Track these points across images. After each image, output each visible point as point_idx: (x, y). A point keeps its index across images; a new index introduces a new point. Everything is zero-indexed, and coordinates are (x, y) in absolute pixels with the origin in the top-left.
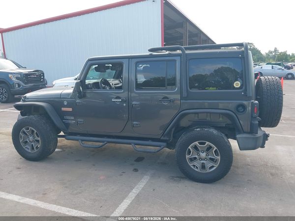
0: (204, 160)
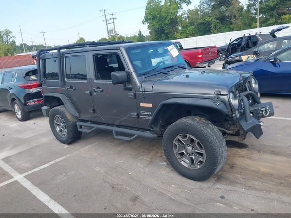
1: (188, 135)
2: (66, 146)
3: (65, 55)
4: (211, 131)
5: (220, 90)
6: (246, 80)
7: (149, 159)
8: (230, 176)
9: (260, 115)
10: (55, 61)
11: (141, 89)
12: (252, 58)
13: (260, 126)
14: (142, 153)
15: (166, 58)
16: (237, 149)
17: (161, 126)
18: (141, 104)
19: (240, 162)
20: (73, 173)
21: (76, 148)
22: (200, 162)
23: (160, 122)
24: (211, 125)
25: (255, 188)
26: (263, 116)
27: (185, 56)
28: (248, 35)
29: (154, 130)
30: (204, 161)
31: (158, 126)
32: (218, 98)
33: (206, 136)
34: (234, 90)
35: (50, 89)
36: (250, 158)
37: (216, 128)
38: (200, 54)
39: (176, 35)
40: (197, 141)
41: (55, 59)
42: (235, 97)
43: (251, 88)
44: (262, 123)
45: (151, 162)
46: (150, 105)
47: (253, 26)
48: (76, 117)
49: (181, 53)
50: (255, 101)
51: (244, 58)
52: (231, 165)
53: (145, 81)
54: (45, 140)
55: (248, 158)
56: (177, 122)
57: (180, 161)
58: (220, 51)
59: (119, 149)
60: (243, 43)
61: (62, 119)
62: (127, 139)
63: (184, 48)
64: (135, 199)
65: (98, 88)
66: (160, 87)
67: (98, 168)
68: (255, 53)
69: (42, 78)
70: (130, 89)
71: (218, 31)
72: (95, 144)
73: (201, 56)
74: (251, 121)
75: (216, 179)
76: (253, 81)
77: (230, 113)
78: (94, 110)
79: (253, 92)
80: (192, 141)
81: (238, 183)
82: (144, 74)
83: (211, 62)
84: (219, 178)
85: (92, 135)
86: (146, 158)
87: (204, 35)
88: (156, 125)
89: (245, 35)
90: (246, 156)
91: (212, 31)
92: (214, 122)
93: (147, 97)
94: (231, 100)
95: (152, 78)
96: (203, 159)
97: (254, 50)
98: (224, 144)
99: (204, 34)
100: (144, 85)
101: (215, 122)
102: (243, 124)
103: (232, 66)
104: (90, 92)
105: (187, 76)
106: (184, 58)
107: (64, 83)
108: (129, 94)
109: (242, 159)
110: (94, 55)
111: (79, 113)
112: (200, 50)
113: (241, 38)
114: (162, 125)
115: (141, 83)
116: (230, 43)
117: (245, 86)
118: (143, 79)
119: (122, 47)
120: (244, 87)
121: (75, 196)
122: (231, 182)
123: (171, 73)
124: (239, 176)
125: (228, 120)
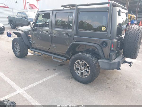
0: (83, 70)
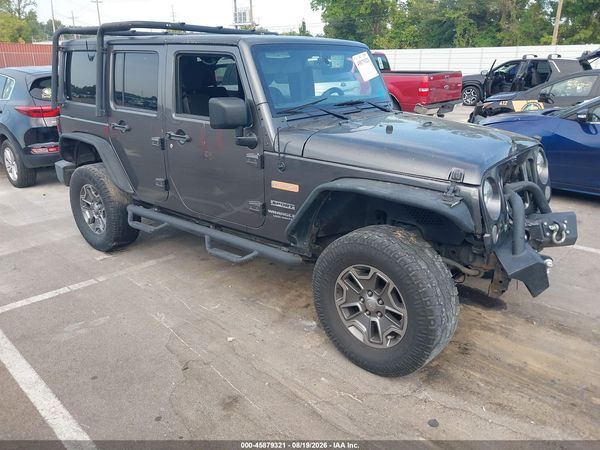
1: (373, 270)
2: (101, 256)
3: (116, 48)
4: (429, 267)
5: (462, 171)
6: (524, 154)
7: (279, 309)
8: (458, 373)
9: (544, 239)
10: (91, 59)
11: (276, 147)
12: (535, 107)
13: (545, 267)
14: (266, 293)
15: (350, 84)
16: (479, 310)
17: (314, 237)
18: (273, 182)
19: (484, 341)
20: (102, 320)
21: (123, 264)
22: (393, 334)
23: (314, 229)
24: (429, 253)
25: (511, 410)
26: (551, 244)
27: (392, 87)
28: (533, 58)
29: (298, 245)
30: (402, 333)
31: (308, 239)
32: (454, 192)
33: (414, 279)
34: (493, 175)
35: (77, 122)
36: (506, 334)
37: (439, 261)
38: (424, 85)
39: (379, 40)
40: (392, 285)
41: (92, 54)
42: (495, 193)
43: (533, 176)
44: (549, 262)
45: (283, 317)
46: (294, 188)
47: (543, 40)
48: (128, 194)
49: (386, 79)
50: (537, 206)
51: (518, 105)
52: (463, 346)
53: (289, 130)
54: (57, 236)
55: (502, 334)
56: (350, 235)
57: (346, 324)
58: (468, 84)
59: (218, 276)
60: (519, 74)
61: (96, 194)
62: (235, 260)
63: (392, 70)
64: (231, 402)
65: (180, 132)
66: (322, 148)
67: (161, 318)
68: (544, 99)
69: (61, 96)
70: (252, 145)
71: (468, 42)
72: (165, 259)
73: (426, 90)
74: (526, 254)
75: (423, 375)
76: (540, 158)
77: (479, 230)
78: (166, 182)
79: (536, 185)
80: (381, 283)
81: (472, 392)
82: (288, 112)
83: (446, 105)
84: (433, 376)
85: (163, 236)
86: (274, 305)
87: (438, 47)
88: (302, 236)
89: (525, 57)
90: (498, 328)
91: (455, 41)
92: (439, 246)
93: (289, 168)
94: (485, 198)
95: (308, 124)
96: (402, 329)
97: (543, 91)
98: (453, 299)
99: (438, 45)
100: (284, 139)
101: (440, 244)
102: (505, 257)
103: (489, 119)
104: (162, 141)
105: (389, 129)
106: (390, 91)
107: (108, 113)
108: (249, 155)
109: (489, 335)
110: (178, 54)
111: (135, 184)
112: (426, 78)
113: (517, 63)
114: (317, 238)
115: (278, 132)
116: (492, 71)
117: (520, 170)
118: (285, 125)
119: (244, 40)
120: (517, 172)
121: (94, 378)
122: (458, 389)
123: (352, 117)
124: (478, 375)
125: (471, 245)
